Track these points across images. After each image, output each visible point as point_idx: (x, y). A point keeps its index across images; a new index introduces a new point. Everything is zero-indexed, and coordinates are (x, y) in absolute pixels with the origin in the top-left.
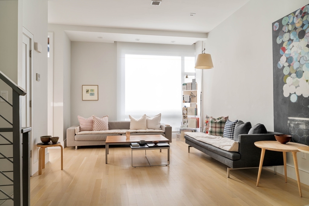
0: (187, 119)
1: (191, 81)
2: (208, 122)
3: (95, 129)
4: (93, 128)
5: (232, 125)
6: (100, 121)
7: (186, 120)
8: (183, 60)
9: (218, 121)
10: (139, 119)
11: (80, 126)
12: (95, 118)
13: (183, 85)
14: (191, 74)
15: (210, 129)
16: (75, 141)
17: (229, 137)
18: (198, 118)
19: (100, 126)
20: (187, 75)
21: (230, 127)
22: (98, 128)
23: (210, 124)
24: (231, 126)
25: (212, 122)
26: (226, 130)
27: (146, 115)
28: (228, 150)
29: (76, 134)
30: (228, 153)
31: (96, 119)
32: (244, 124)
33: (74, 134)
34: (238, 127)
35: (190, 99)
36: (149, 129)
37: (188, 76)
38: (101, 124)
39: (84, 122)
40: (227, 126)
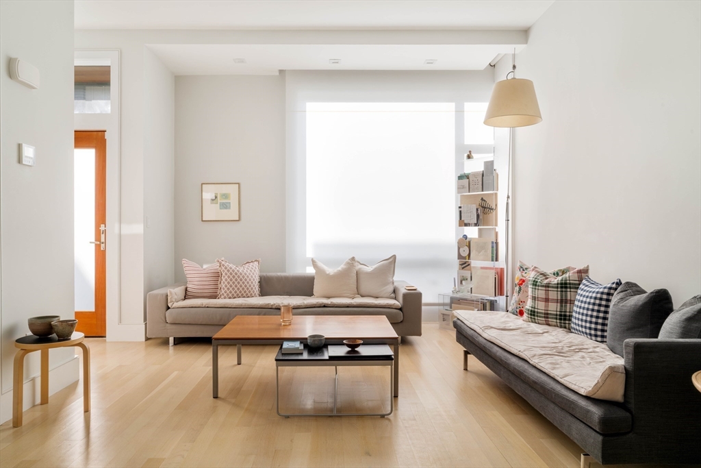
0: (470, 270)
1: (481, 168)
2: (524, 281)
3: (223, 294)
4: (219, 291)
5: (599, 296)
6: (236, 274)
7: (466, 273)
8: (460, 113)
9: (556, 282)
10: (336, 271)
11: (188, 286)
12: (223, 265)
13: (460, 178)
14: (482, 149)
15: (529, 305)
16: (168, 325)
17: (590, 335)
18: (502, 270)
19: (236, 286)
20: (470, 152)
21: (592, 301)
22: (231, 292)
23: (530, 290)
24: (596, 298)
25: (535, 284)
26: (581, 311)
27: (356, 259)
28: (583, 392)
29: (170, 305)
30: (583, 403)
31: (226, 268)
32: (645, 295)
33: (165, 308)
34: (621, 306)
35: (478, 216)
36: (362, 296)
37: (473, 155)
38: (239, 280)
39: (196, 275)
40: (583, 298)
